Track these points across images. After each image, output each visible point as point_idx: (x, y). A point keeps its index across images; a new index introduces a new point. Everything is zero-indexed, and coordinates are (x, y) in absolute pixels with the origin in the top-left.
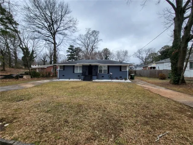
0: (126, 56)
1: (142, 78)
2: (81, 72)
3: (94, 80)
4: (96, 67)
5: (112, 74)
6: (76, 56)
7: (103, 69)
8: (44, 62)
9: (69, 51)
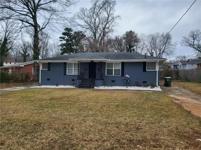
0: (167, 44)
1: (187, 84)
2: (76, 73)
3: (96, 86)
4: (102, 64)
5: (129, 76)
6: (75, 47)
7: (113, 69)
8: (25, 57)
9: (63, 38)
